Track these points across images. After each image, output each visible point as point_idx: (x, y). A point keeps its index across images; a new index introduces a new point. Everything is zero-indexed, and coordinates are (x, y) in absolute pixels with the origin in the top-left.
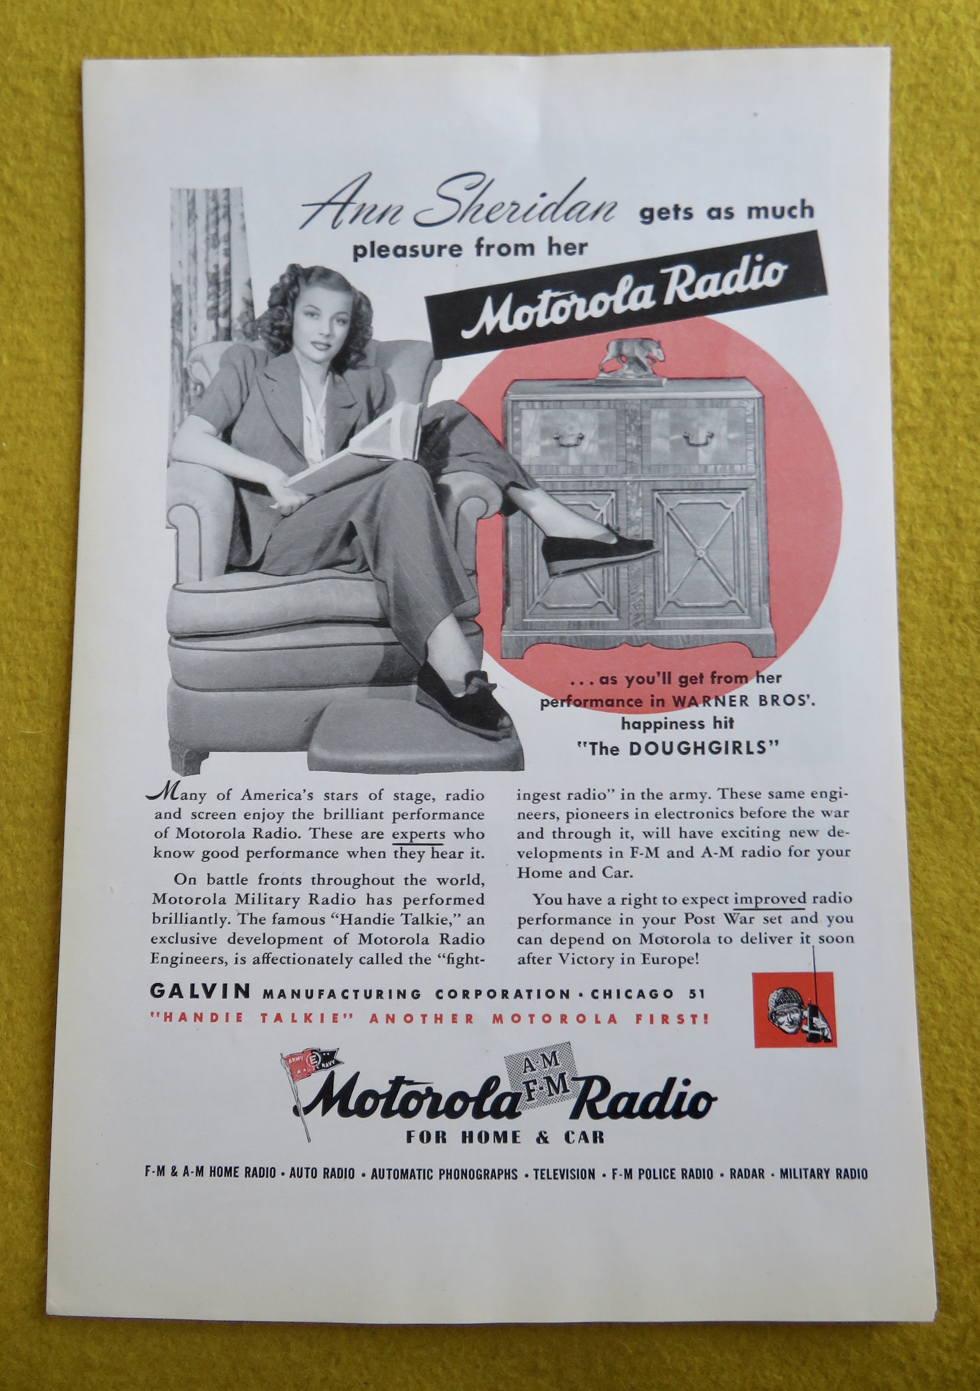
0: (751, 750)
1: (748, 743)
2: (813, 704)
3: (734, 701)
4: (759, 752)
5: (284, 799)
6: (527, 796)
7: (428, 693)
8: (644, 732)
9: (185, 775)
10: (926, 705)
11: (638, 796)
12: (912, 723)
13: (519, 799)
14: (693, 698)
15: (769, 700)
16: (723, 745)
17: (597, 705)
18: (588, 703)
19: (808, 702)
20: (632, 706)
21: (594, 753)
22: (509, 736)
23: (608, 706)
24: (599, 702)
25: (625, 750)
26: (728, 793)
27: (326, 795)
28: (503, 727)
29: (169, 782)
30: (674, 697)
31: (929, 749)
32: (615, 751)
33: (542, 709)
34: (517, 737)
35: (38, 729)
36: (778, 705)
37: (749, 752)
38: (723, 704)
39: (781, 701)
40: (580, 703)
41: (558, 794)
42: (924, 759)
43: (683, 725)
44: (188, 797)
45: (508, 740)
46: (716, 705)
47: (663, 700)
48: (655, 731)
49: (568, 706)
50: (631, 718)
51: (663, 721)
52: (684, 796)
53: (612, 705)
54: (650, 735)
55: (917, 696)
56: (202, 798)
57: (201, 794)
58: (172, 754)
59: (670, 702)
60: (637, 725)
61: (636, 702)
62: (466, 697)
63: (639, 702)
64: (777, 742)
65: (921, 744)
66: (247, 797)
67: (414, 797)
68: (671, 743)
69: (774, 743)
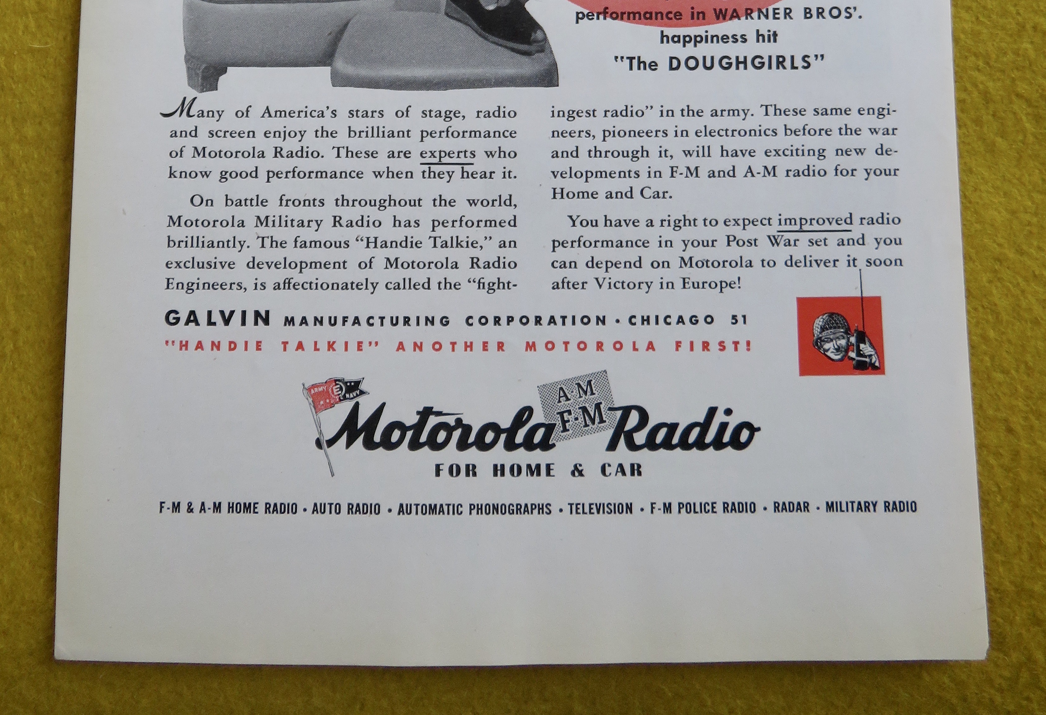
0: (795, 65)
1: (792, 57)
2: (860, 17)
3: (778, 14)
4: (804, 67)
5: (306, 116)
6: (561, 113)
7: (457, 5)
8: (684, 46)
9: (202, 91)
10: (977, 18)
11: (678, 113)
12: (962, 36)
13: (553, 116)
14: (735, 11)
15: (814, 12)
16: (766, 60)
17: (634, 19)
18: (625, 16)
19: (855, 15)
20: (671, 19)
21: (631, 69)
22: (542, 51)
23: (647, 19)
24: (637, 15)
25: (664, 65)
26: (771, 110)
27: (351, 112)
28: (536, 41)
29: (185, 98)
30: (715, 10)
31: (981, 63)
32: (653, 66)
33: (577, 22)
34: (551, 52)
35: (47, 43)
36: (824, 18)
37: (793, 67)
38: (767, 17)
39: (826, 14)
40: (616, 16)
41: (594, 111)
42: (975, 74)
43: (725, 39)
44: (205, 114)
45: (541, 55)
46: (759, 18)
47: (703, 13)
48: (695, 46)
49: (605, 18)
50: (670, 32)
51: (704, 35)
52: (725, 113)
53: (651, 18)
54: (690, 50)
55: (969, 9)
56: (220, 116)
57: (218, 112)
58: (188, 69)
59: (710, 14)
60: (676, 39)
61: (675, 15)
62: (498, 9)
63: (678, 15)
64: (822, 56)
65: (973, 58)
66: (267, 115)
67: (443, 114)
68: (712, 58)
69: (819, 58)
